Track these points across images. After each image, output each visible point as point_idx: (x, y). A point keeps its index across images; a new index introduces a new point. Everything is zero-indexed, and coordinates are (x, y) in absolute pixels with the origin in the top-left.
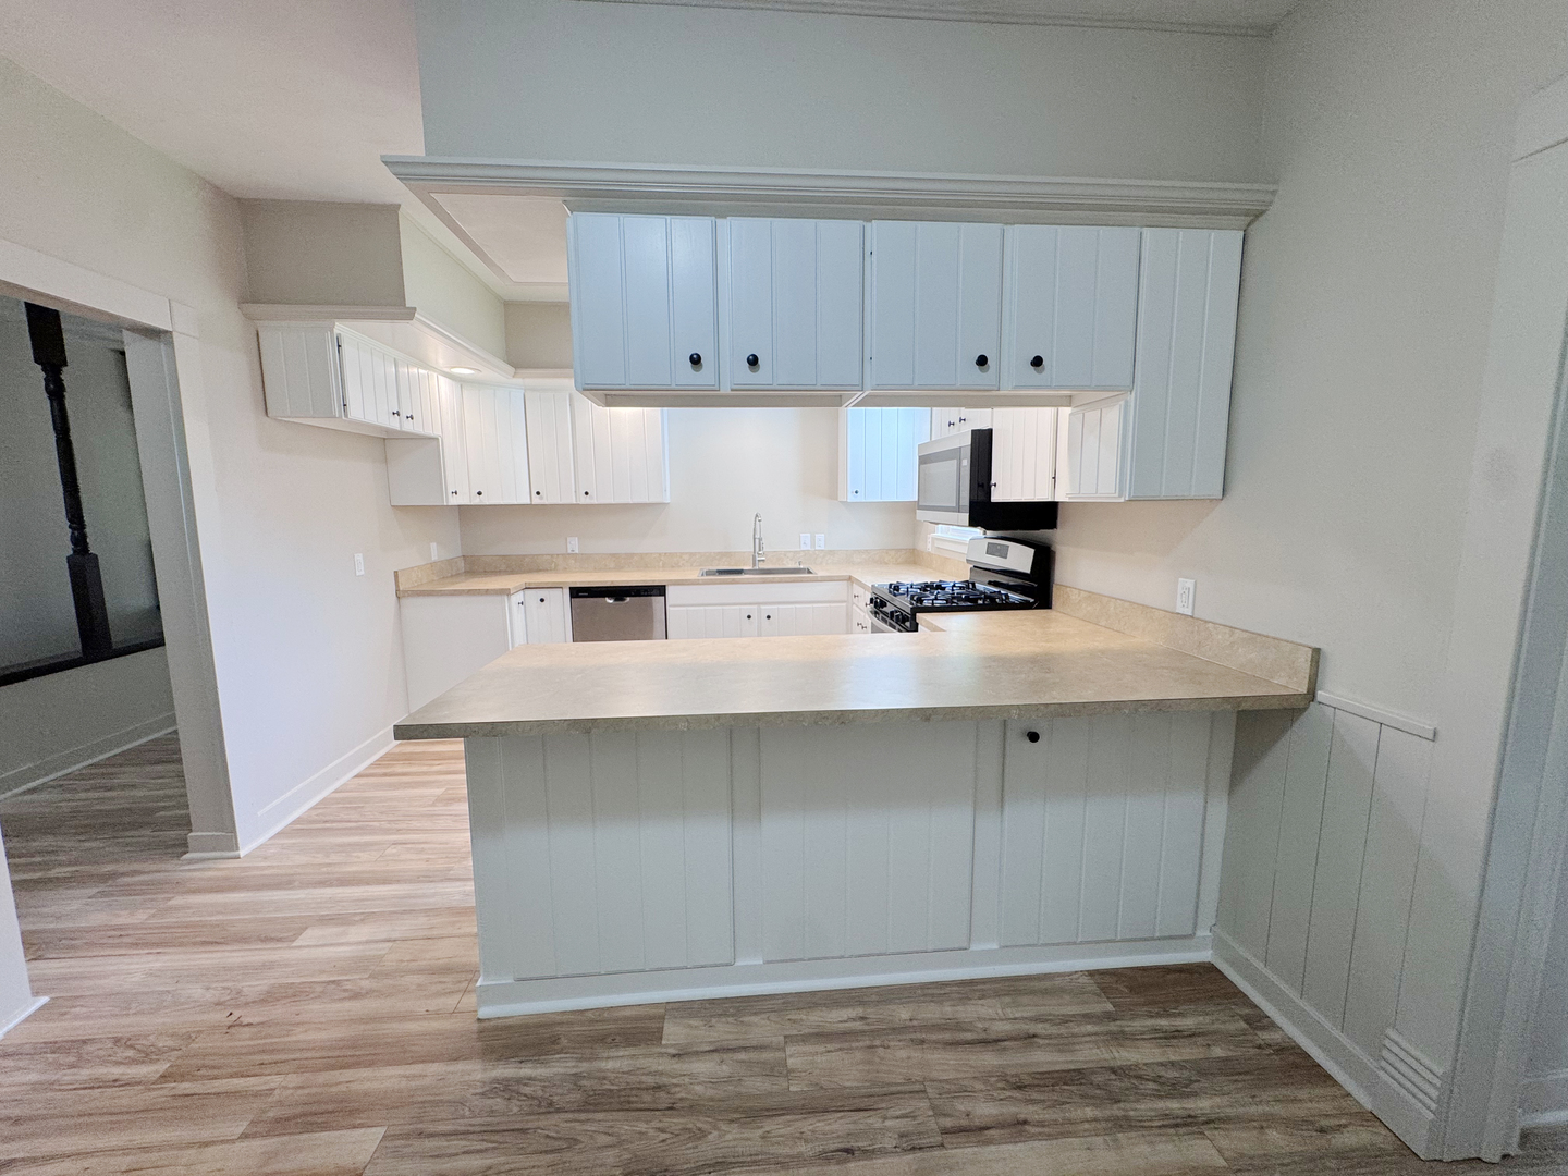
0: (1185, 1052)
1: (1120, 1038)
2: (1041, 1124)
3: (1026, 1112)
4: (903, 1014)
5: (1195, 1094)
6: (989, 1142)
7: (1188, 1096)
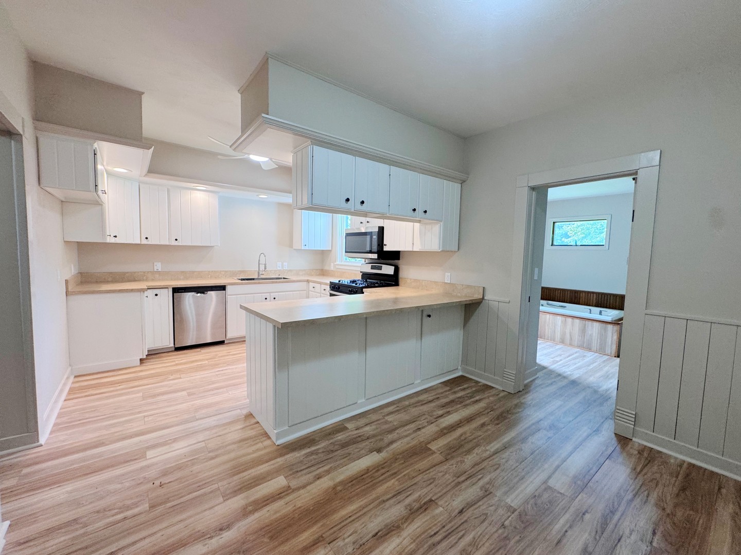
0: (469, 391)
1: (455, 393)
2: (452, 411)
3: (448, 410)
4: (407, 403)
5: (475, 397)
6: (445, 417)
7: (474, 397)
